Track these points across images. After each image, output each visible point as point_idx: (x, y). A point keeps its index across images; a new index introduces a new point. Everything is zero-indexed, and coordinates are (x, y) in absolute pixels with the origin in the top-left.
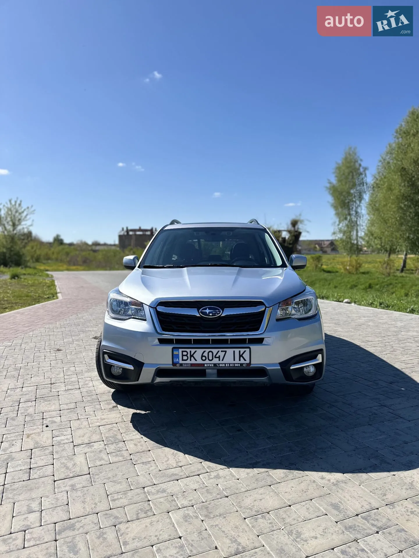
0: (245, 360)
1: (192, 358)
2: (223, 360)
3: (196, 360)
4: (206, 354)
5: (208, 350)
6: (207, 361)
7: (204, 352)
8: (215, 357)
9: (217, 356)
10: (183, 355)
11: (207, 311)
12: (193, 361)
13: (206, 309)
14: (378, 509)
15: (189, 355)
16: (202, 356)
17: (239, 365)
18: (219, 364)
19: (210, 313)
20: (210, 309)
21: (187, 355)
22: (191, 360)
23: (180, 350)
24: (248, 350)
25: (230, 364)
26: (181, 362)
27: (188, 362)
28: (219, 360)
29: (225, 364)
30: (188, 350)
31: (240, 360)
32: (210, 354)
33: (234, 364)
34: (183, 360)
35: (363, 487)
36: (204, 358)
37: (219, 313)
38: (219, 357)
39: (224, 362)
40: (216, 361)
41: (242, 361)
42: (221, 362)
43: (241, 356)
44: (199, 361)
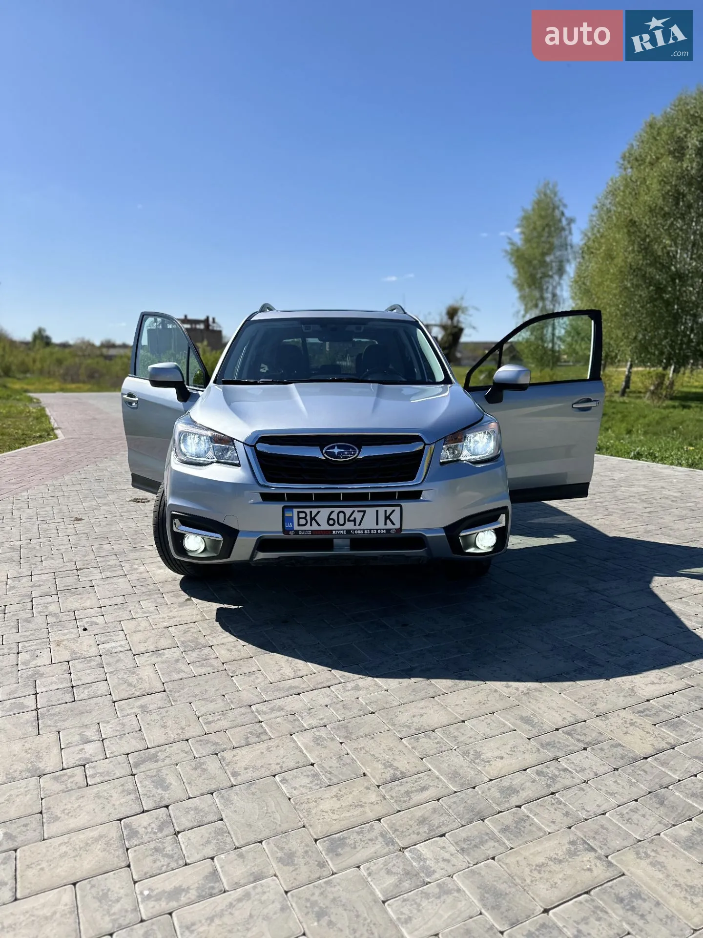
0: (393, 524)
1: (313, 522)
2: (360, 525)
3: (319, 525)
4: (334, 516)
5: (337, 510)
6: (336, 527)
7: (332, 512)
8: (349, 520)
9: (352, 518)
10: (299, 518)
11: (336, 451)
12: (315, 527)
13: (333, 448)
14: (585, 721)
15: (308, 518)
16: (329, 519)
17: (385, 531)
18: (355, 530)
19: (339, 453)
20: (339, 447)
21: (305, 518)
22: (311, 525)
23: (296, 510)
24: (398, 509)
25: (370, 530)
26: (296, 528)
27: (308, 527)
28: (355, 525)
29: (364, 530)
30: (308, 511)
31: (386, 524)
32: (341, 515)
33: (377, 530)
34: (299, 525)
35: (565, 696)
36: (331, 522)
37: (354, 454)
38: (354, 520)
39: (363, 526)
40: (349, 526)
41: (389, 526)
42: (357, 527)
43: (387, 518)
44: (325, 527)
